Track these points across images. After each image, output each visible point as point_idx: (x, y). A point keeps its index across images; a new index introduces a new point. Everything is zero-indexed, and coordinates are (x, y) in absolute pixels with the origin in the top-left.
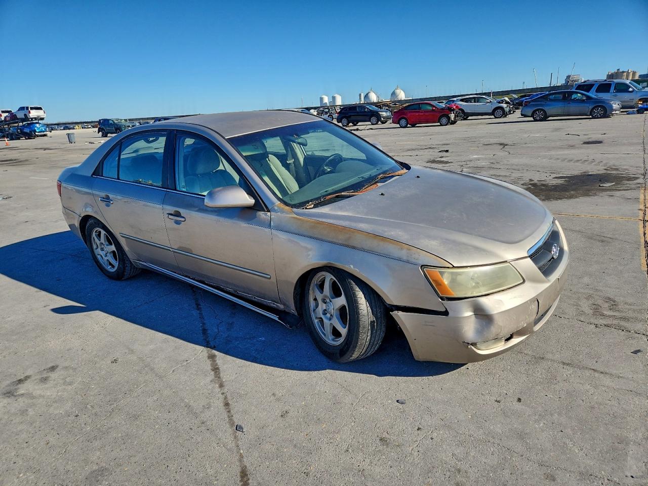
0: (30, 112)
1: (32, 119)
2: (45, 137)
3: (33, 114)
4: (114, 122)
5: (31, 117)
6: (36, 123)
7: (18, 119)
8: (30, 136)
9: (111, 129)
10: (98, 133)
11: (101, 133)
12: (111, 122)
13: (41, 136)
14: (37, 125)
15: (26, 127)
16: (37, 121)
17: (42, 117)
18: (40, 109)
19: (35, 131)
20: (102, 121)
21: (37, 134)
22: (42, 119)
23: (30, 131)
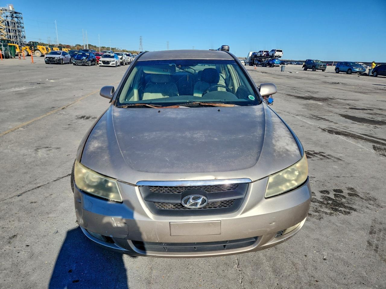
0: (275, 53)
1: (276, 56)
2: (278, 67)
3: (277, 54)
4: (313, 62)
5: (275, 55)
6: (277, 59)
7: (269, 56)
8: (271, 65)
9: (310, 66)
10: (303, 68)
11: (304, 68)
12: (312, 62)
13: (276, 66)
14: (276, 60)
15: (271, 61)
16: (278, 58)
17: (280, 56)
18: (281, 51)
19: (274, 63)
20: (307, 61)
21: (274, 65)
22: (280, 57)
23: (272, 63)
